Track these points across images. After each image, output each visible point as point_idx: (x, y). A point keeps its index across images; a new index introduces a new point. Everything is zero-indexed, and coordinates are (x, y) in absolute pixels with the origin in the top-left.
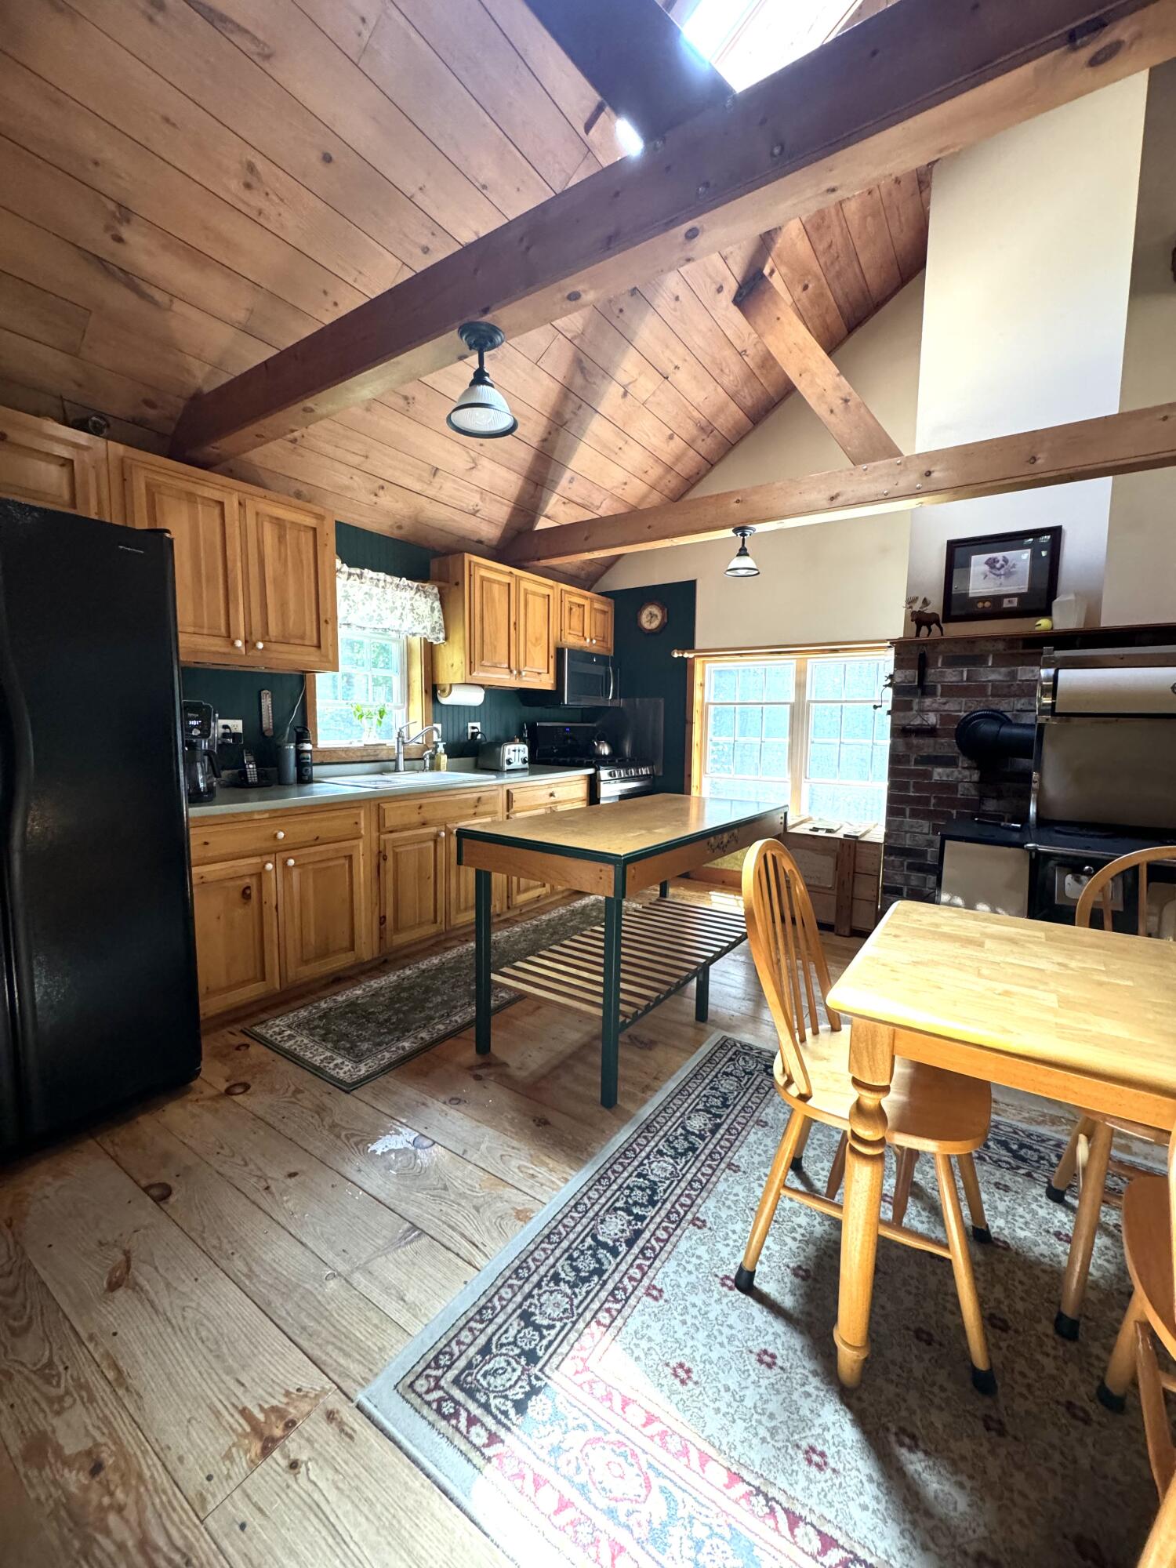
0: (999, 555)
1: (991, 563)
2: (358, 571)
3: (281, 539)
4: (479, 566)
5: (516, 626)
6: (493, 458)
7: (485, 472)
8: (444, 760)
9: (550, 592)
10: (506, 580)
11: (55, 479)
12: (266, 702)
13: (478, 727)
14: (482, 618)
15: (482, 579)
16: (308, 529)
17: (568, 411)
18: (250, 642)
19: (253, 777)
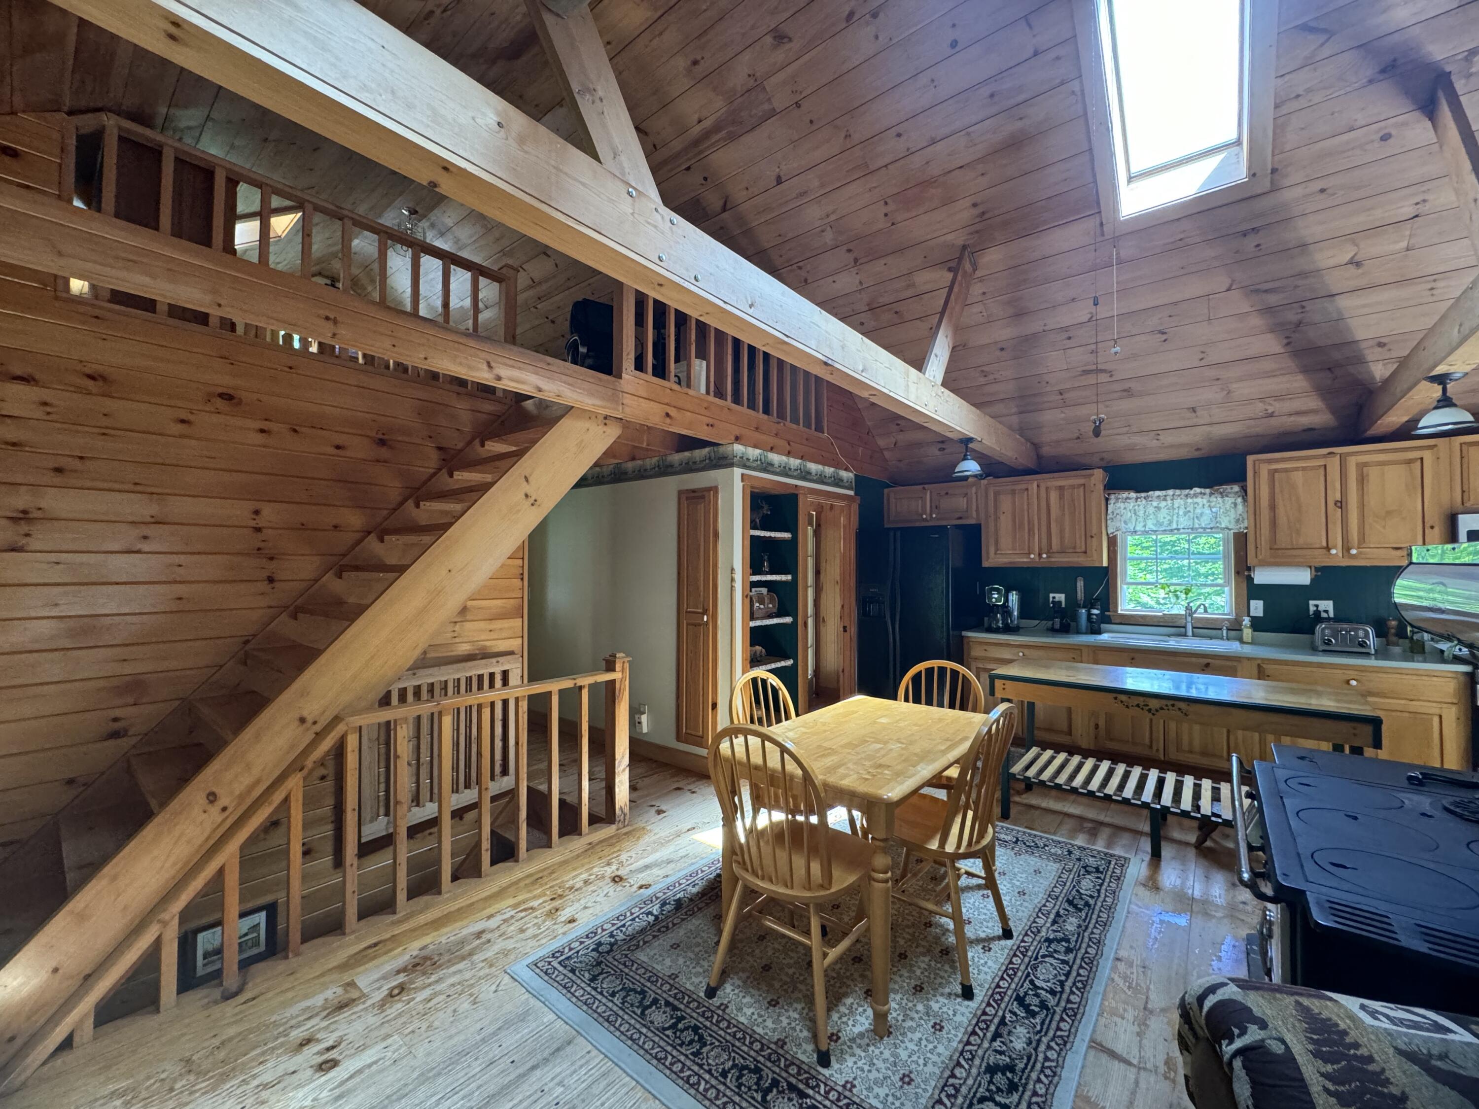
3: (1061, 497)
4: (1270, 461)
5: (1341, 504)
6: (1240, 380)
7: (1245, 390)
8: (1247, 633)
9: (1427, 455)
10: (1321, 462)
11: (962, 502)
12: (1080, 584)
13: (1327, 606)
14: (1273, 507)
15: (1272, 473)
16: (1080, 486)
17: (1292, 316)
18: (1040, 555)
19: (1057, 626)
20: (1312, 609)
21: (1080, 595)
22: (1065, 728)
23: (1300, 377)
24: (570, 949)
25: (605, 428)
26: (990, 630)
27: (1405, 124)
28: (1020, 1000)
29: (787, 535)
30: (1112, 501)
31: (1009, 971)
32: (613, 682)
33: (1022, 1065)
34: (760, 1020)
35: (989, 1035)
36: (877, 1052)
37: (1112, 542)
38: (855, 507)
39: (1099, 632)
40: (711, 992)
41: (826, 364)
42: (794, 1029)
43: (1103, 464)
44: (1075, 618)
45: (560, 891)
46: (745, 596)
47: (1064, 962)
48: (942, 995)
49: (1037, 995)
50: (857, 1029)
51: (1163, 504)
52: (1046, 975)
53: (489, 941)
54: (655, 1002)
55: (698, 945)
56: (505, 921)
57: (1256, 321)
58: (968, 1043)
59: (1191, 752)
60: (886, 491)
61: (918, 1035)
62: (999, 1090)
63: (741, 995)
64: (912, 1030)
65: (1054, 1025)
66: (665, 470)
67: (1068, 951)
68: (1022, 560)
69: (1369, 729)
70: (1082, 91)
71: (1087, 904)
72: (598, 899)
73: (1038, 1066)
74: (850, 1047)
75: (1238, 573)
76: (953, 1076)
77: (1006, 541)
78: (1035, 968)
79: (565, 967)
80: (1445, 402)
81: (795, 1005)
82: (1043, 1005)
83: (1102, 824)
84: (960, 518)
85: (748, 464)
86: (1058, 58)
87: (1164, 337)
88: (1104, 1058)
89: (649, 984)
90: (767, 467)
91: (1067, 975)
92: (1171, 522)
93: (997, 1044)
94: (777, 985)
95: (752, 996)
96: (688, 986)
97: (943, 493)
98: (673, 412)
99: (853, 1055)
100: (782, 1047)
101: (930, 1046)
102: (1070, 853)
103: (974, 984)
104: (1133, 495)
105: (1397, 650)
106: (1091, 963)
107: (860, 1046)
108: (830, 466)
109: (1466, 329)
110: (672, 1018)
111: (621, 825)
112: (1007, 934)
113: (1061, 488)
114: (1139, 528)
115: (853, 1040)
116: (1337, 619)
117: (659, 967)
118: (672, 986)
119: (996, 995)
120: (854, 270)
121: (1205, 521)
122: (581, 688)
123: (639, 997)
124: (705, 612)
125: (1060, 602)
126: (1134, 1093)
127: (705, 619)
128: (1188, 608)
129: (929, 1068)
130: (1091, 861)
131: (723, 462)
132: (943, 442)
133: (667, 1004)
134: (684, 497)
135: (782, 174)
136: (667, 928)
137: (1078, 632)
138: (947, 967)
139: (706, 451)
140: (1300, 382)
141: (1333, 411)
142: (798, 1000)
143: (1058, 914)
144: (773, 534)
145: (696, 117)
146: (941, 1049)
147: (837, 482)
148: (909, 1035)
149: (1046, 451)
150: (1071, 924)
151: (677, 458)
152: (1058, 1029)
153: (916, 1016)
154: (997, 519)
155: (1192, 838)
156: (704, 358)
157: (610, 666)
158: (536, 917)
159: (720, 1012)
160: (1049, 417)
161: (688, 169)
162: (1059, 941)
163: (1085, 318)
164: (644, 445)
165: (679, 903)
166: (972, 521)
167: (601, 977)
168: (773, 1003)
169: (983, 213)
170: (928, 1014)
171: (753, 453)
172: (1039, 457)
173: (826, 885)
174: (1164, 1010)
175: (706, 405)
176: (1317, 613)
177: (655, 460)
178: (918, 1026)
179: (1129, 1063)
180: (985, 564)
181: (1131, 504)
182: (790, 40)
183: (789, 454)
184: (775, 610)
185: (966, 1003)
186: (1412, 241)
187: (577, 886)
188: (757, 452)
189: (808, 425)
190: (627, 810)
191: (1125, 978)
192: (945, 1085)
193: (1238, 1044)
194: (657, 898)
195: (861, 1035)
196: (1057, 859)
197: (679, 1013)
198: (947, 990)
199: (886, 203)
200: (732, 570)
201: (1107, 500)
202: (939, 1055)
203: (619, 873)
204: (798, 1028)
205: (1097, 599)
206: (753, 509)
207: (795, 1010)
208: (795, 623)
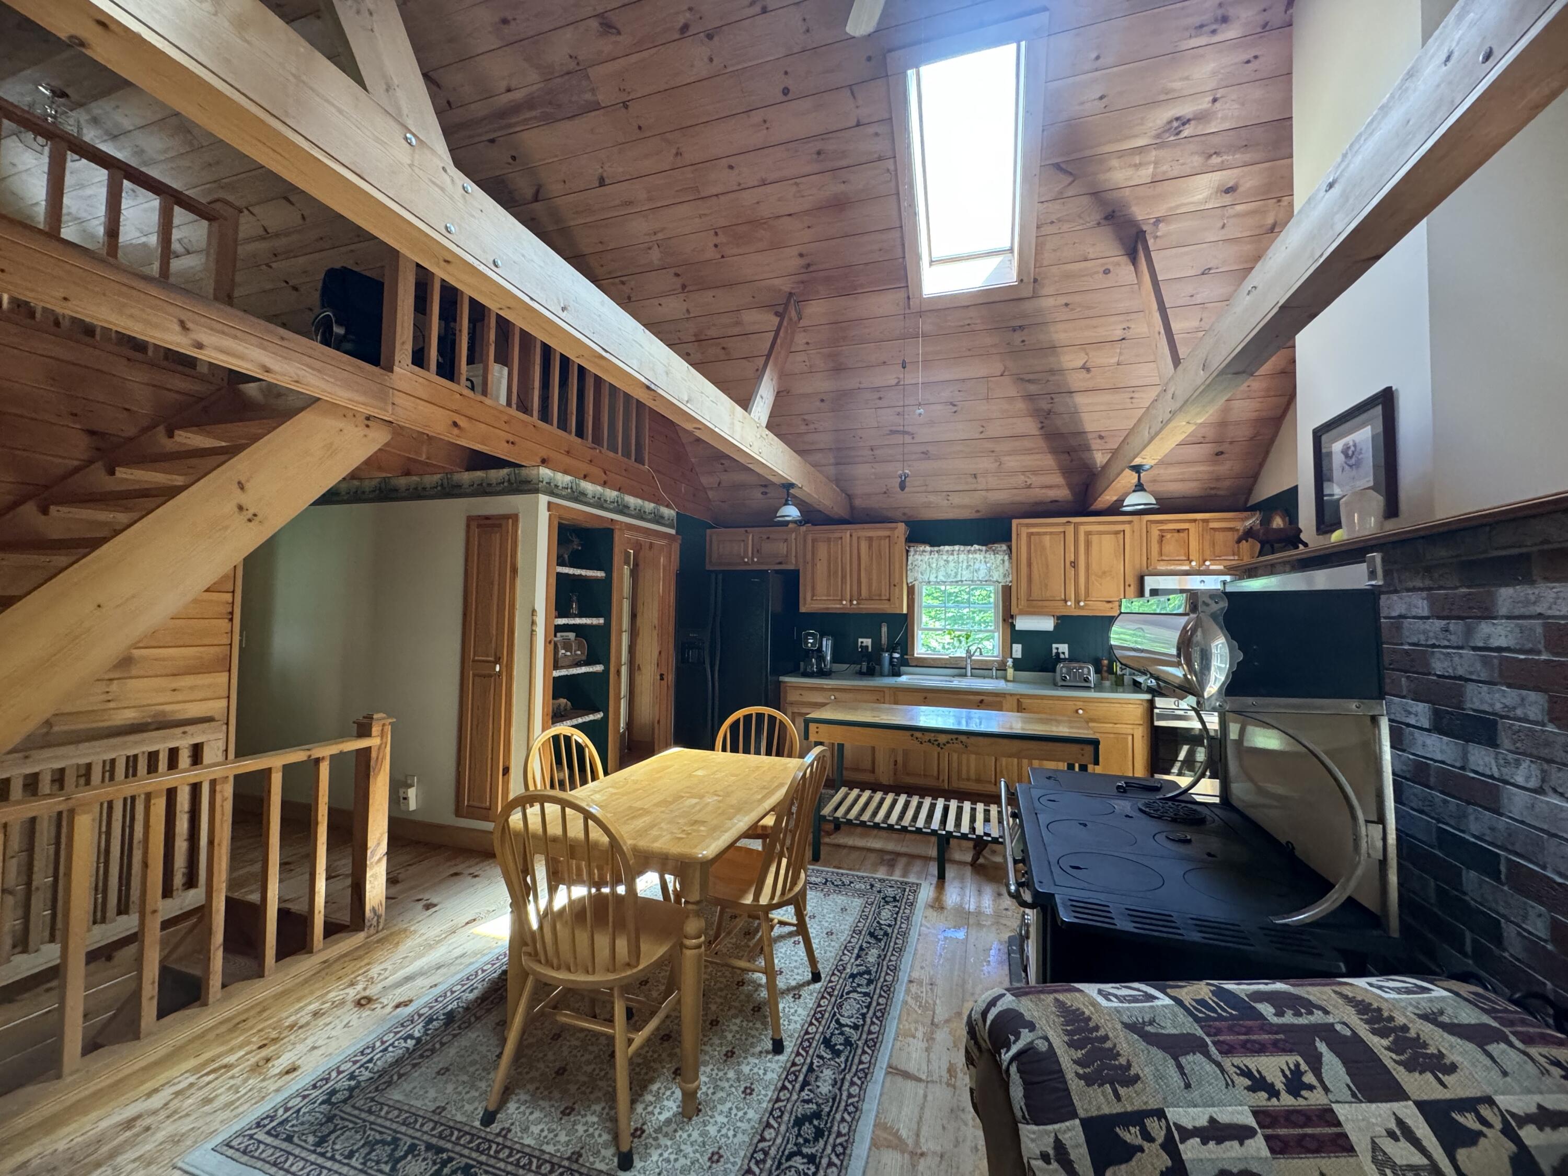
0: (1351, 437)
1: (1347, 450)
2: (936, 549)
3: (870, 547)
4: (1028, 525)
5: (1074, 564)
6: (1009, 454)
7: (1012, 463)
8: (1010, 672)
9: (1127, 528)
10: (1061, 529)
11: (782, 548)
12: (884, 629)
13: (1064, 648)
14: (1029, 565)
15: (1030, 535)
16: (886, 537)
17: (1044, 405)
18: (851, 601)
19: (864, 670)
20: (1054, 651)
21: (884, 640)
22: (869, 767)
23: (1049, 456)
24: (287, 1110)
25: (367, 431)
26: (805, 675)
27: (1118, 264)
28: (827, 1042)
29: (600, 574)
30: (911, 553)
31: (817, 1015)
32: (368, 750)
33: (827, 1109)
34: (551, 1135)
35: (798, 1086)
36: (685, 1136)
37: (911, 590)
38: (676, 547)
39: (898, 674)
40: (489, 1118)
41: (648, 388)
42: (592, 1136)
43: (904, 518)
44: (879, 662)
45: (274, 1034)
46: (547, 642)
47: (866, 994)
48: (753, 1055)
49: (842, 1033)
50: (666, 1115)
51: (951, 558)
52: (850, 1011)
53: (148, 1129)
54: (412, 1149)
55: (473, 1063)
56: (177, 1094)
57: (1020, 405)
58: (778, 1100)
59: (968, 779)
60: (708, 531)
61: (729, 1105)
62: (806, 1141)
63: (528, 1112)
64: (722, 1101)
65: (856, 1061)
66: (450, 491)
67: (870, 982)
68: (835, 607)
69: (1089, 749)
70: (896, 170)
71: (886, 934)
72: (334, 1033)
73: (843, 1104)
74: (656, 1139)
75: (1004, 620)
76: (763, 1139)
77: (821, 586)
78: (840, 1006)
79: (276, 1136)
80: (1140, 487)
81: (594, 1107)
82: (848, 1042)
83: (898, 854)
84: (780, 563)
85: (555, 491)
86: (877, 134)
87: (955, 409)
88: (899, 1079)
89: (403, 1129)
90: (578, 496)
91: (868, 1007)
92: (956, 574)
93: (805, 1094)
94: (573, 1088)
95: (542, 1109)
96: (459, 1118)
97: (765, 537)
98: (462, 422)
99: (659, 1146)
100: (577, 1161)
101: (740, 1114)
102: (872, 886)
103: (784, 1036)
104: (928, 548)
105: (1107, 683)
106: (888, 990)
107: (666, 1135)
108: (650, 501)
109: (1153, 431)
110: (434, 1163)
111: (372, 930)
112: (816, 977)
113: (870, 539)
114: (932, 579)
115: (658, 1130)
116: (1071, 660)
117: (418, 1104)
118: (436, 1123)
119: (805, 1041)
120: (682, 296)
121: (982, 574)
122: (317, 761)
123: (388, 1149)
124: (498, 660)
125: (867, 647)
126: (922, 1108)
127: (498, 669)
128: (968, 651)
129: (741, 1137)
130: (890, 892)
131: (527, 487)
132: (765, 486)
133: (429, 1147)
134: (474, 525)
135: (605, 175)
136: (433, 1051)
137: (882, 675)
138: (758, 1025)
139: (504, 472)
140: (1048, 461)
141: (1070, 486)
142: (598, 1100)
143: (861, 949)
144: (584, 572)
145: (503, 85)
146: (751, 1114)
147: (658, 519)
148: (719, 1107)
149: (858, 502)
150: (872, 956)
151: (467, 477)
152: (861, 1062)
153: (726, 1085)
154: (814, 565)
155: (968, 857)
156: (505, 363)
157: (364, 730)
158: (232, 1077)
159: (500, 1140)
160: (862, 471)
161: (492, 141)
162: (861, 974)
163: (894, 382)
164: (423, 458)
165: (450, 1017)
166: (792, 567)
167: (333, 1136)
168: (567, 1112)
169: (809, 265)
170: (738, 1080)
171: (563, 479)
172: (852, 508)
173: (633, 962)
174: (947, 1021)
175: (506, 418)
176: (1058, 654)
177: (437, 477)
178: (729, 1095)
179: (919, 1080)
180: (803, 609)
181: (926, 557)
182: (619, 33)
183: (604, 484)
184: (584, 658)
185: (777, 1058)
186: (1122, 358)
187: (303, 1021)
188: (568, 478)
189: (627, 454)
190: (382, 911)
191: (917, 998)
192: (755, 1152)
193: (1014, 1049)
194: (420, 1016)
195: (668, 1122)
196: (861, 894)
197: (445, 1156)
198: (758, 1049)
199: (716, 234)
200: (534, 612)
201: (908, 551)
202: (749, 1121)
203: (367, 993)
204: (597, 1133)
205: (898, 644)
206: (560, 543)
207: (594, 1113)
208: (607, 671)
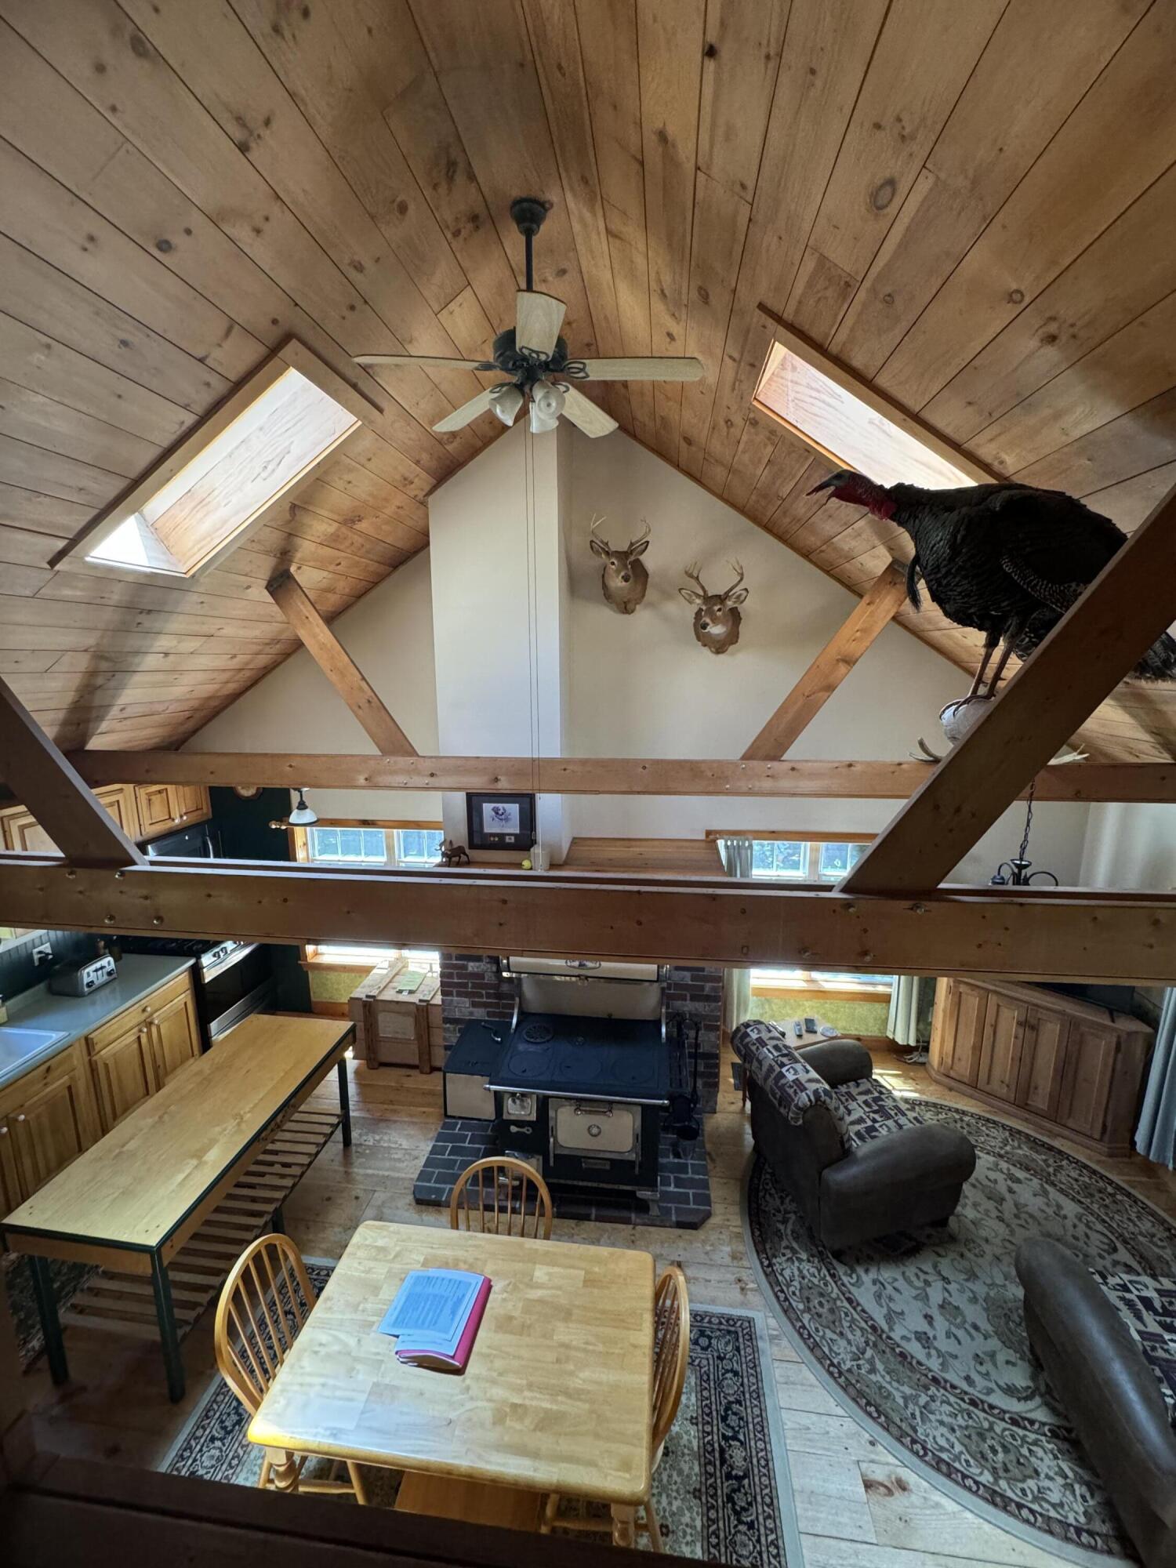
0: (500, 806)
1: (496, 811)
9: (120, 797)
13: (46, 949)
20: (36, 956)
27: (258, 585)
